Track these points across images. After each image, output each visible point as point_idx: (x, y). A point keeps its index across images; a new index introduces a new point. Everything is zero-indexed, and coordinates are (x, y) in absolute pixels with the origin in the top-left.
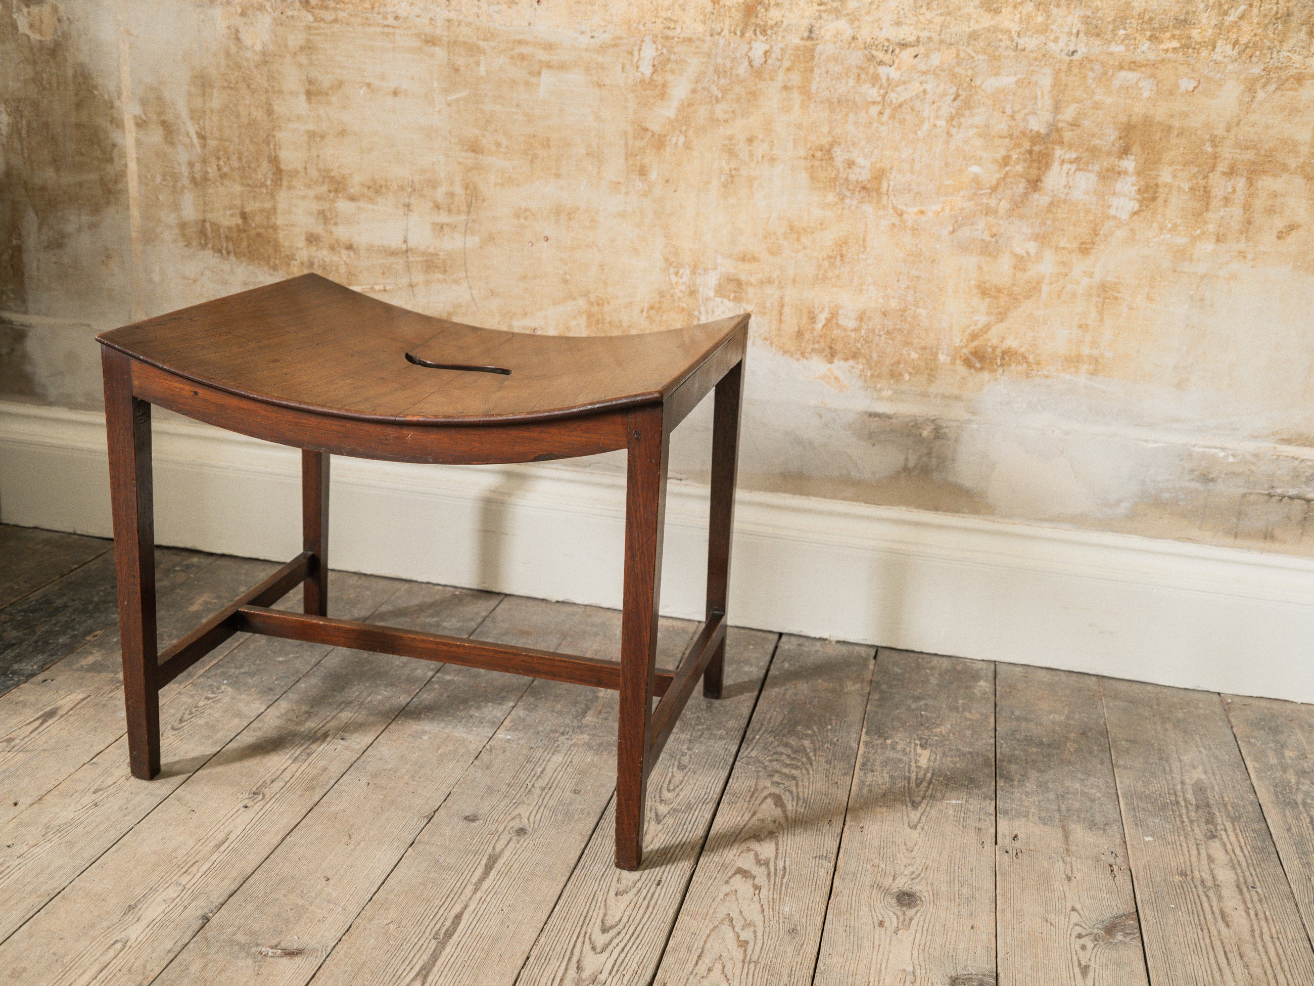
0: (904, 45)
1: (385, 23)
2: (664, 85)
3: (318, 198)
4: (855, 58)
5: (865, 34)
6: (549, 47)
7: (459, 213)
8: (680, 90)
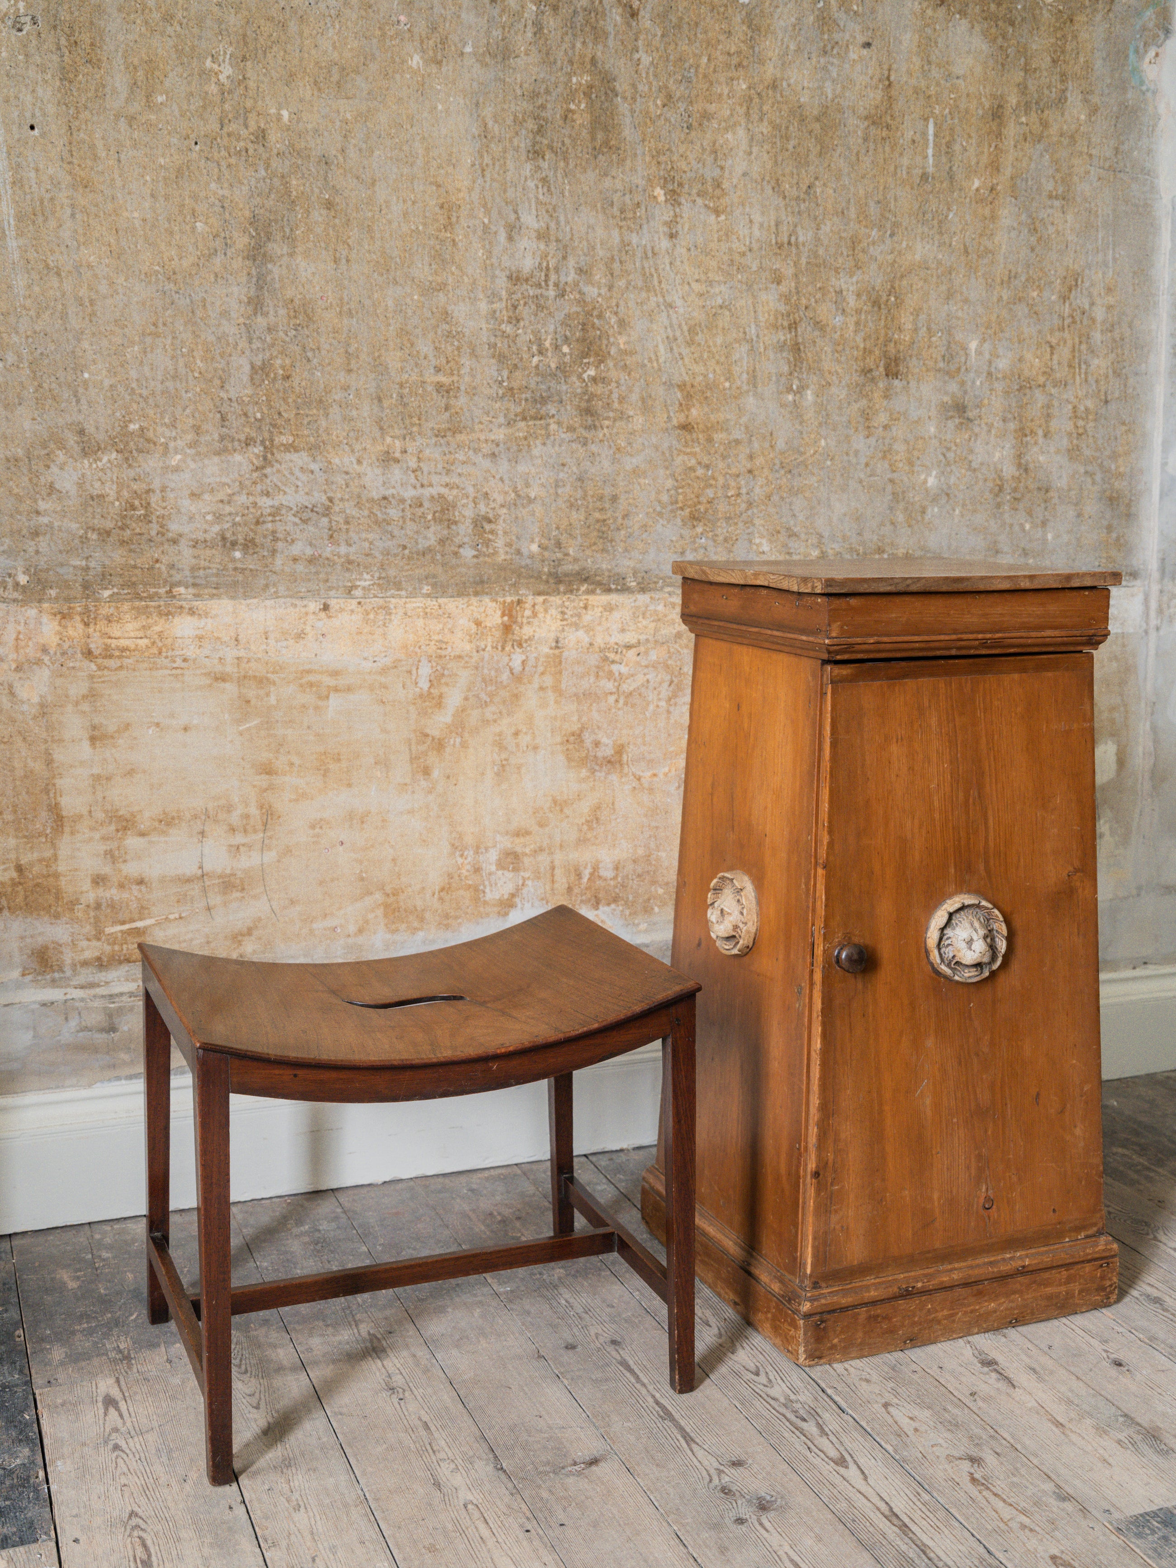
0: (629, 647)
1: (175, 665)
2: (441, 696)
3: (104, 838)
4: (593, 659)
5: (599, 641)
6: (335, 673)
7: (255, 831)
8: (454, 699)
